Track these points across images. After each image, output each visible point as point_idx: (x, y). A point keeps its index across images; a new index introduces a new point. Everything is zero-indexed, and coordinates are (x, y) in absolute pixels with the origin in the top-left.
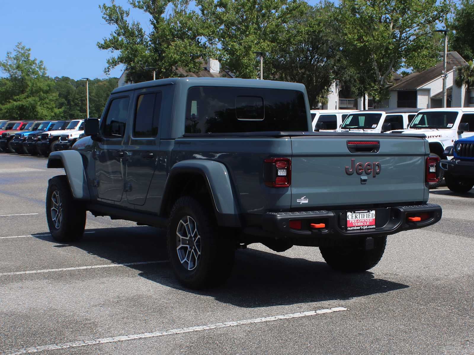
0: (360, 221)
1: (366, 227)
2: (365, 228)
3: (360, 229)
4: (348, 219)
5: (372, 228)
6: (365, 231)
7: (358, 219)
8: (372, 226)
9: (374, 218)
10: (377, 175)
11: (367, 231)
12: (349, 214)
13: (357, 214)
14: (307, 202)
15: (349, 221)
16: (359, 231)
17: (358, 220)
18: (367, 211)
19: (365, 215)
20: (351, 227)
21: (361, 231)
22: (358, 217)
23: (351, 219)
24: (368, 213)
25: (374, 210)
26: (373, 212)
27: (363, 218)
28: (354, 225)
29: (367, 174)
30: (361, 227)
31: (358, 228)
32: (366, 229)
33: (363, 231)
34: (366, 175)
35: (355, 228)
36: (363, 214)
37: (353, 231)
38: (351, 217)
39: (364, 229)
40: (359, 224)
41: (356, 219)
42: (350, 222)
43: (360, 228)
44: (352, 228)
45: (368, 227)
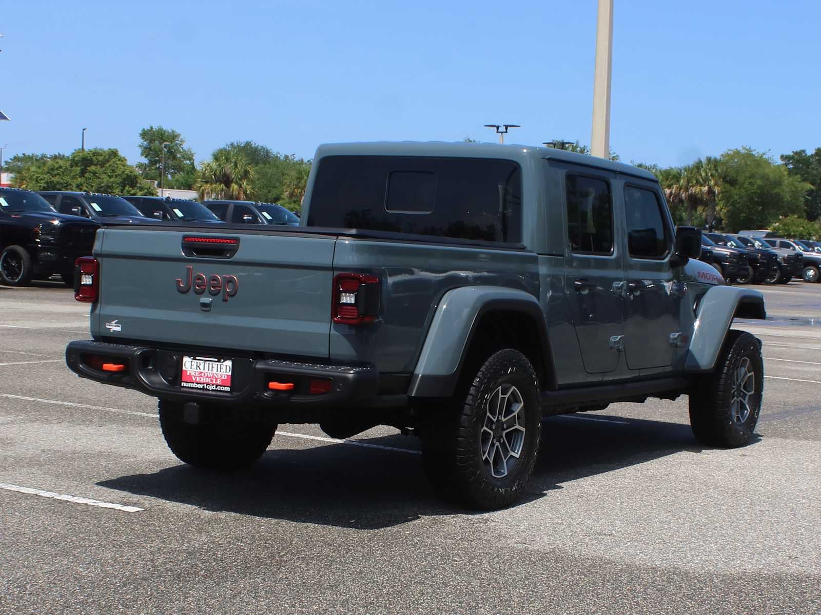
0: (205, 374)
1: (214, 387)
2: (211, 388)
3: (203, 389)
4: (184, 368)
5: (224, 391)
6: (211, 392)
7: (202, 370)
8: (224, 386)
9: (230, 374)
10: (229, 299)
11: (214, 393)
12: (187, 360)
13: (201, 362)
14: (119, 329)
15: (186, 371)
16: (201, 391)
17: (201, 373)
18: (216, 360)
19: (214, 365)
20: (187, 382)
21: (205, 392)
22: (202, 367)
23: (189, 369)
24: (219, 364)
25: (229, 359)
26: (229, 363)
27: (210, 371)
28: (194, 379)
29: (213, 294)
30: (205, 385)
31: (201, 386)
32: (212, 390)
33: (208, 392)
34: (211, 296)
35: (194, 385)
36: (211, 363)
37: (191, 390)
38: (189, 365)
39: (209, 390)
40: (204, 380)
41: (198, 370)
42: (188, 374)
43: (204, 387)
44: (189, 385)
45: (216, 387)
